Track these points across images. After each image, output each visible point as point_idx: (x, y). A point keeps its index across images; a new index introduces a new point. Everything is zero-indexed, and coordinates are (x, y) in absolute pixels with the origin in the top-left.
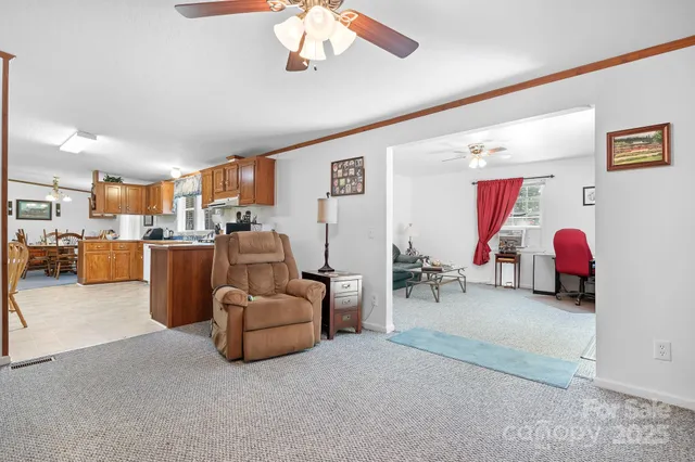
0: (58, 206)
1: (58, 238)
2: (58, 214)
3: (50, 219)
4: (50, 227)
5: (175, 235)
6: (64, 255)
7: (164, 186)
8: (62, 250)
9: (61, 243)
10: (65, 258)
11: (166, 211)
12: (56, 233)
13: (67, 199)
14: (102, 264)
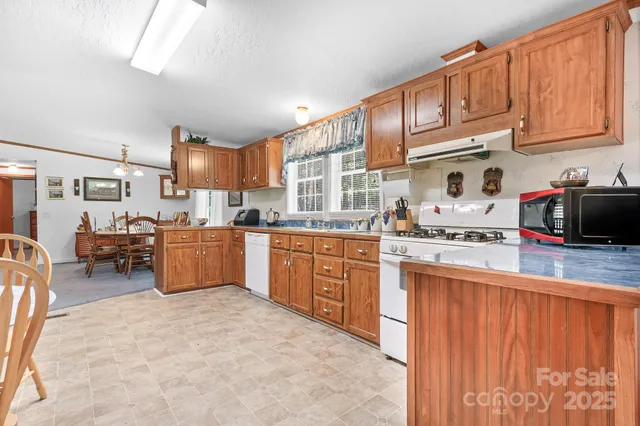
0: (128, 185)
1: (128, 223)
2: (128, 194)
3: (120, 200)
4: (119, 209)
5: (283, 218)
6: (137, 246)
7: (271, 146)
8: (134, 239)
9: (133, 230)
10: (137, 251)
11: (273, 183)
12: (127, 216)
13: (138, 173)
14: (188, 263)
